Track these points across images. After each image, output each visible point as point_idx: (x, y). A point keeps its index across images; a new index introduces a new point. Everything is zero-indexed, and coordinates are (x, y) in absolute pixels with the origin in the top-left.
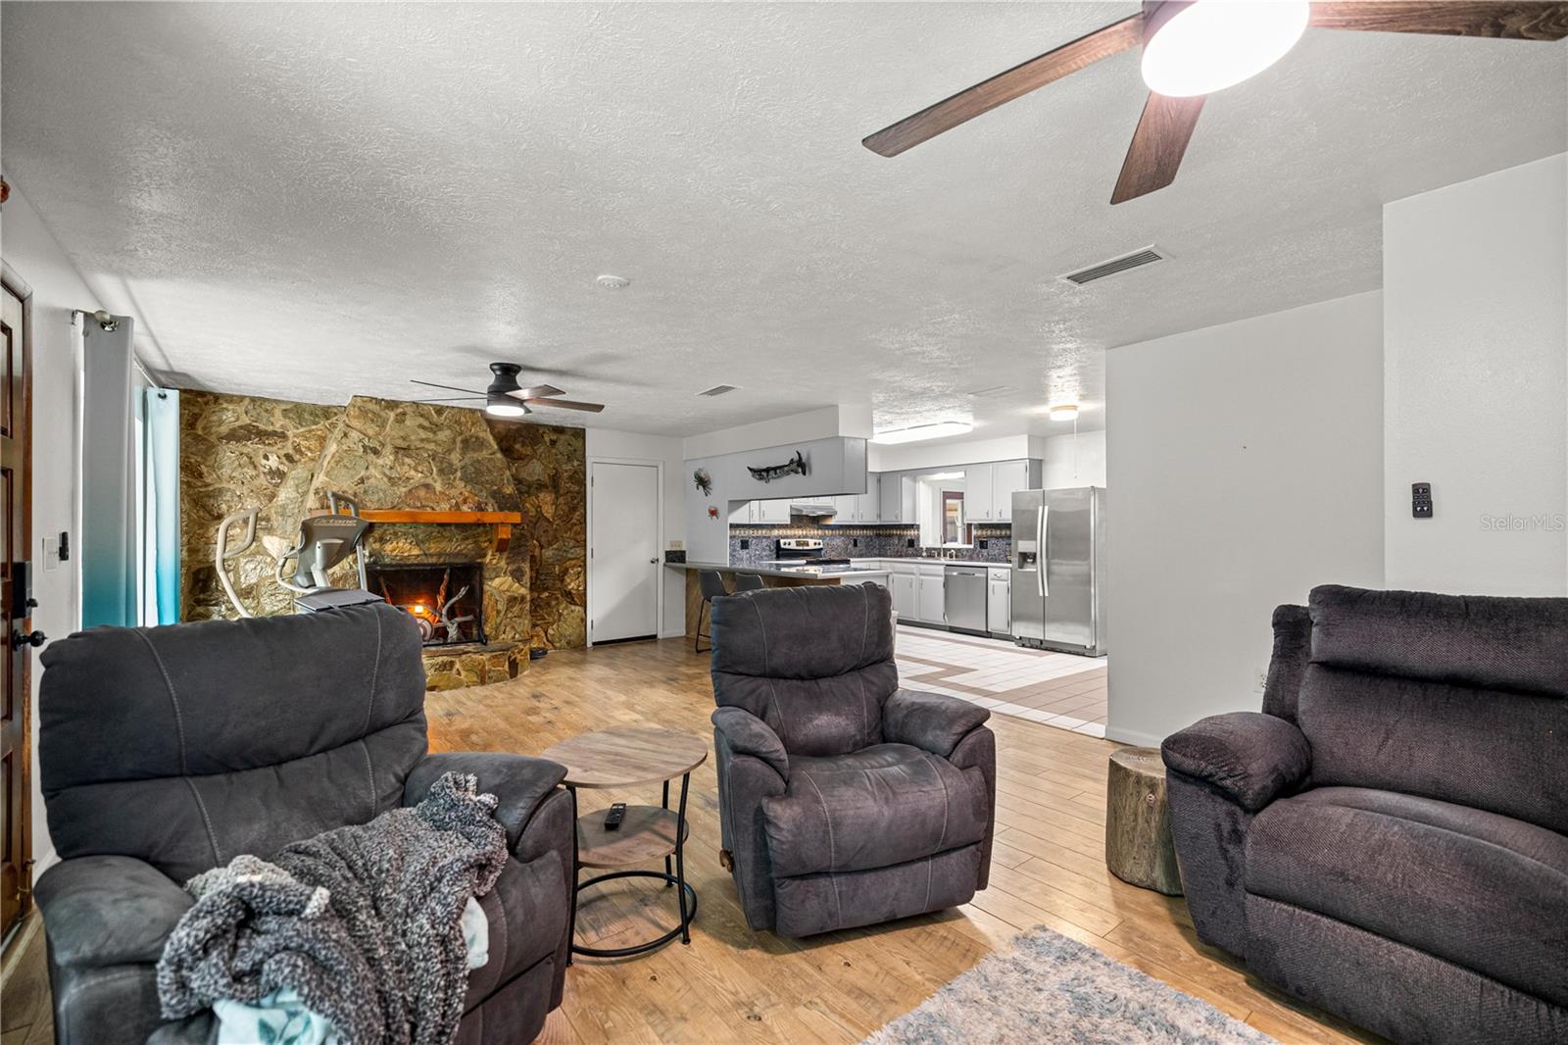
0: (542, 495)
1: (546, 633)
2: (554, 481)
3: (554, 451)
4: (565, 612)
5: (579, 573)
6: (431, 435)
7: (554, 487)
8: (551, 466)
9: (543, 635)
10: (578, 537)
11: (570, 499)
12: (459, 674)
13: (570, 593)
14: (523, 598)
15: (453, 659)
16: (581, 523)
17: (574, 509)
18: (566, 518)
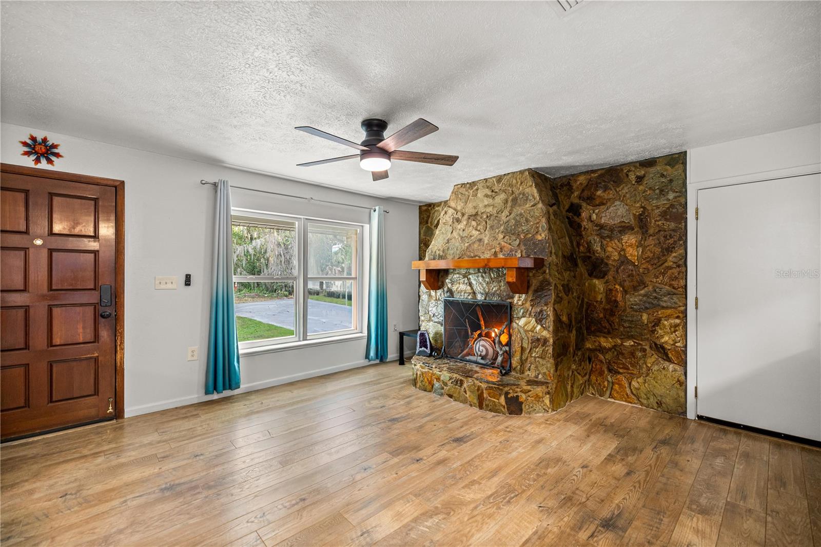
0: (625, 238)
1: (630, 384)
2: (641, 220)
3: (641, 188)
4: (656, 368)
5: (676, 326)
6: (491, 200)
7: (641, 227)
8: (638, 205)
9: (627, 385)
10: (675, 283)
11: (662, 239)
12: (465, 392)
13: (663, 348)
14: (545, 341)
15: (463, 379)
16: (679, 266)
17: (669, 250)
18: (657, 261)
